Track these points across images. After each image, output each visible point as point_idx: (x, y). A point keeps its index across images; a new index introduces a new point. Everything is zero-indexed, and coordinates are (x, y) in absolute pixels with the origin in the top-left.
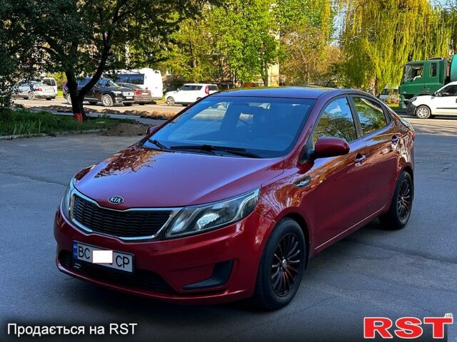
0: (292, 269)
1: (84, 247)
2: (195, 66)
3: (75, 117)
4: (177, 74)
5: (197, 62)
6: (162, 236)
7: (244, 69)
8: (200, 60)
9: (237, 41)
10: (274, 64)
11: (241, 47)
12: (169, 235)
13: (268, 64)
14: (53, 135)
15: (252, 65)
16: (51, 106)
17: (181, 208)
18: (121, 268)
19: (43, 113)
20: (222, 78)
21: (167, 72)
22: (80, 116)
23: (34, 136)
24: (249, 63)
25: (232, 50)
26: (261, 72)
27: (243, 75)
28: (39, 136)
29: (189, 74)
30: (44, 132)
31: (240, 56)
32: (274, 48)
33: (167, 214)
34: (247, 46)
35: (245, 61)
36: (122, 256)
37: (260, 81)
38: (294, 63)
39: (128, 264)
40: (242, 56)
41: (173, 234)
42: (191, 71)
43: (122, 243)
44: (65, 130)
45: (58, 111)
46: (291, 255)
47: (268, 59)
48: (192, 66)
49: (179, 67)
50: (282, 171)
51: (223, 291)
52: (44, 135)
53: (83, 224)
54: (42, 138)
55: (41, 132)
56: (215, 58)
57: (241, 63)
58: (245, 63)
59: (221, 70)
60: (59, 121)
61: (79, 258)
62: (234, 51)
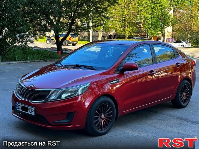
0: (107, 119)
1: (19, 105)
2: (126, 28)
3: (58, 53)
4: (118, 31)
5: (127, 26)
6: (47, 101)
7: (151, 29)
8: (129, 24)
9: (148, 15)
10: (168, 26)
11: (150, 18)
12: (49, 100)
13: (165, 27)
14: (46, 61)
15: (156, 27)
16: (52, 48)
17: (54, 90)
18: (31, 114)
19: (46, 51)
20: (141, 34)
21: (113, 31)
22: (60, 52)
23: (37, 61)
24: (154, 26)
25: (146, 20)
26: (161, 31)
27: (151, 32)
28: (40, 61)
29: (123, 32)
30: (42, 60)
31: (150, 22)
32: (168, 18)
33: (49, 92)
34: (154, 17)
35: (152, 25)
36: (31, 108)
37: (161, 35)
38: (181, 26)
39: (33, 112)
40: (151, 23)
41: (51, 100)
42: (124, 30)
43: (32, 103)
44: (52, 59)
45: (54, 50)
46: (107, 113)
47: (165, 24)
48: (125, 28)
49: (118, 28)
50: (104, 76)
51: (70, 125)
52: (42, 61)
53: (20, 95)
54: (40, 63)
55: (40, 60)
56: (137, 24)
57: (150, 26)
58: (152, 26)
59: (141, 29)
60: (50, 55)
61: (17, 109)
62: (147, 20)
